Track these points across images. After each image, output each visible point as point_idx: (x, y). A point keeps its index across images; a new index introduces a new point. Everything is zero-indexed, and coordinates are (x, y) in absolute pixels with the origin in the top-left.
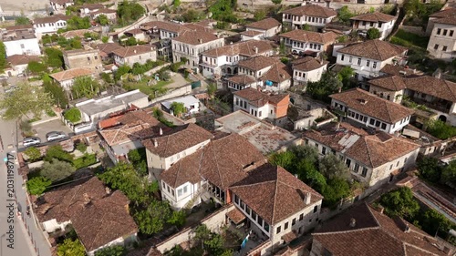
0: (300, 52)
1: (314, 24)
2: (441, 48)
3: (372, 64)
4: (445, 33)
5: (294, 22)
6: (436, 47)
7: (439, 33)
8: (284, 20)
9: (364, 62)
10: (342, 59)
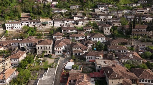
0: (79, 40)
1: (75, 32)
2: (107, 33)
3: (102, 39)
4: (107, 29)
5: (67, 32)
6: (106, 32)
7: (106, 29)
8: (63, 32)
9: (100, 39)
10: (94, 39)
